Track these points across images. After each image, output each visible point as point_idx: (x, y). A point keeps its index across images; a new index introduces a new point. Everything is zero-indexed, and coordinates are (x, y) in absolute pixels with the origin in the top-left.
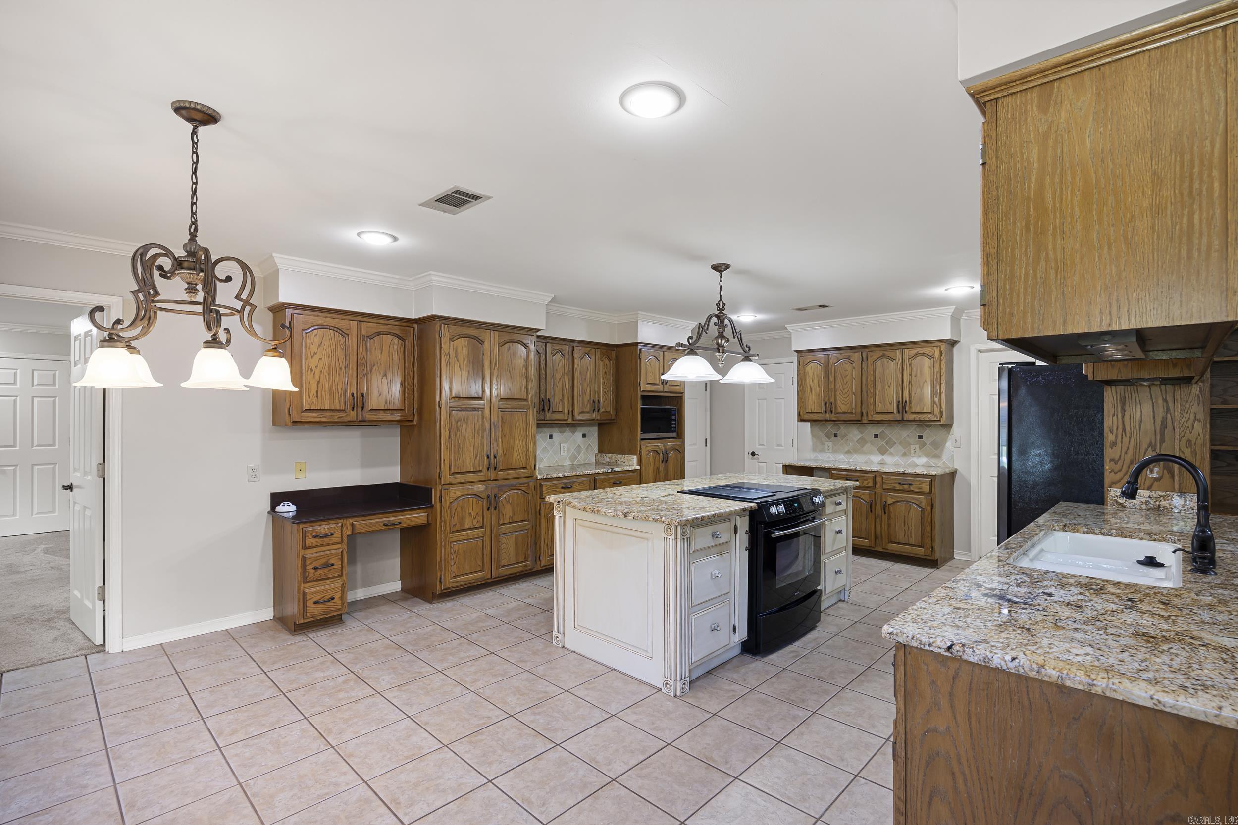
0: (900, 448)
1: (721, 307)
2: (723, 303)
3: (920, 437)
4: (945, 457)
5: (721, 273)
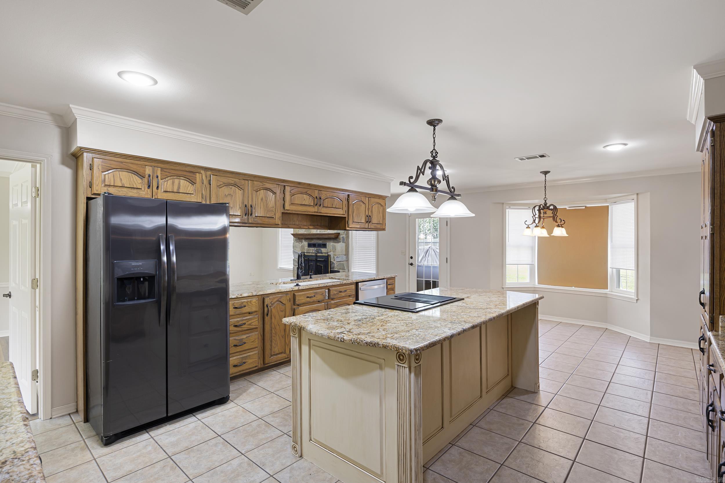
1: (434, 154)
2: (436, 152)
5: (435, 128)
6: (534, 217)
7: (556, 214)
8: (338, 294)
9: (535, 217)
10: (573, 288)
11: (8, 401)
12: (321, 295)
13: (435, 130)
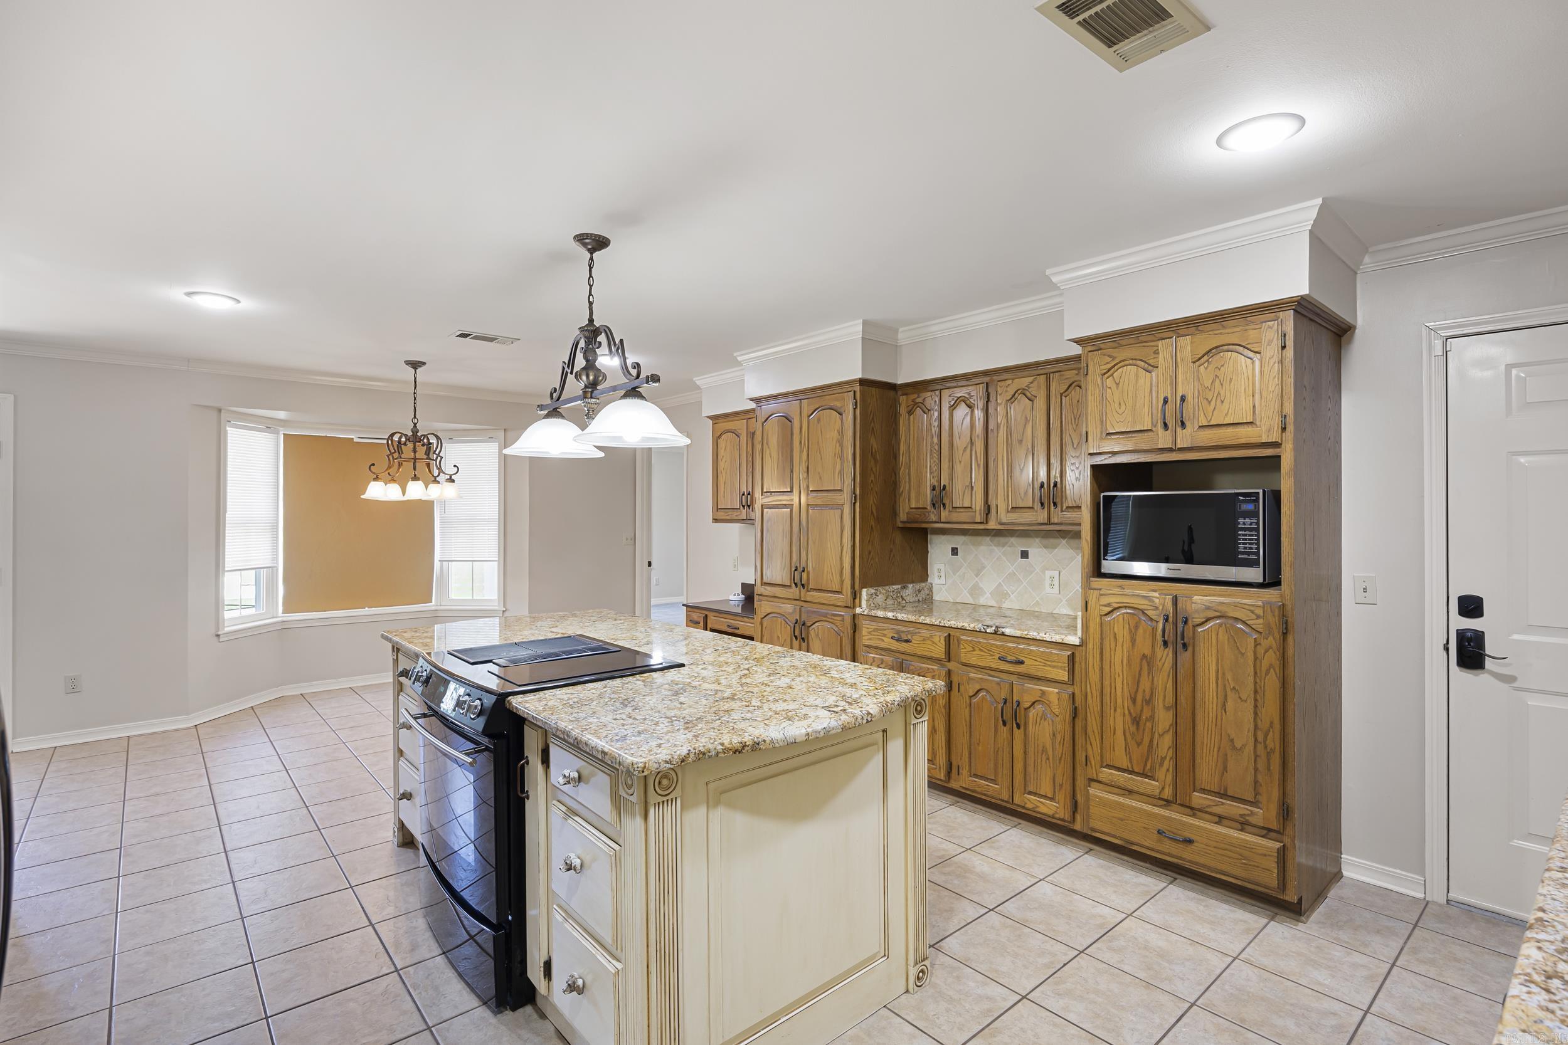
5: (592, 254)
6: (391, 457)
7: (440, 452)
9: (393, 457)
10: (367, 611)
11: (1556, 1002)
13: (591, 259)
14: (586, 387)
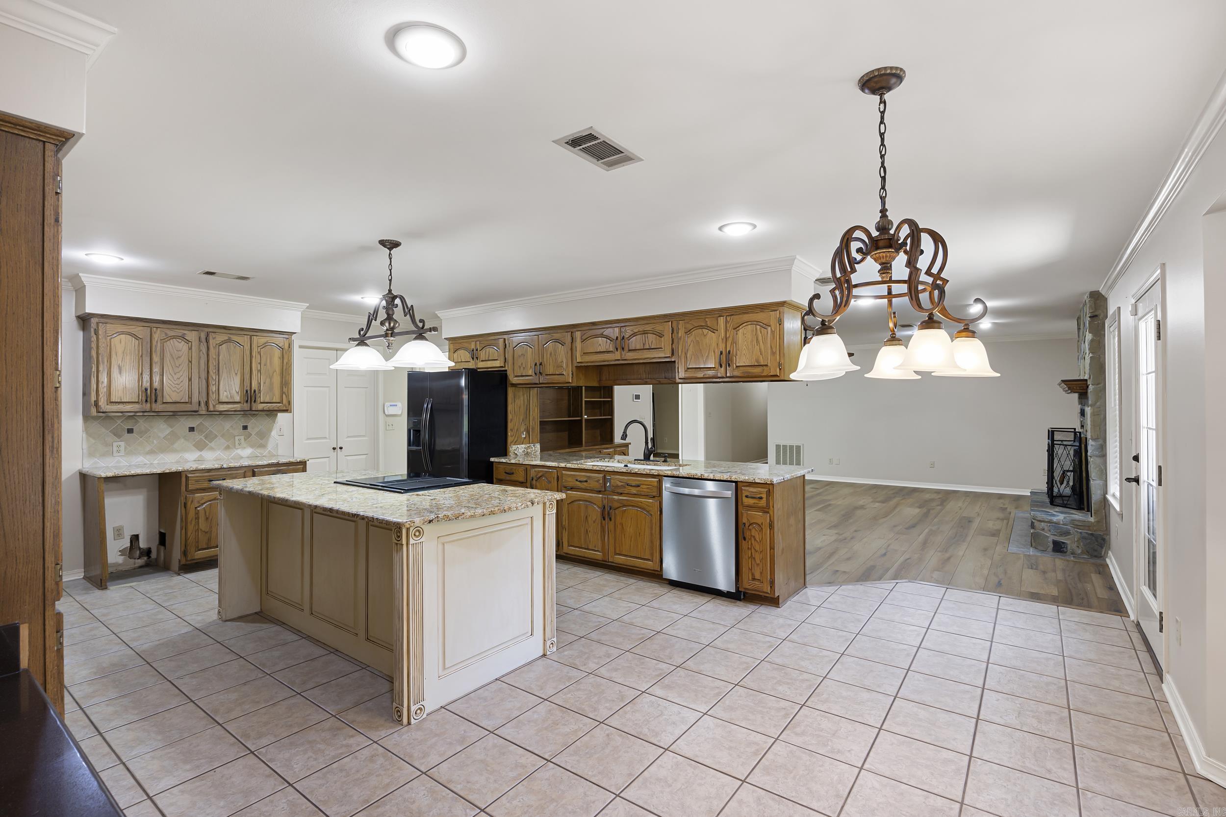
0: (222, 440)
3: (245, 428)
4: (270, 446)
5: (390, 251)
8: (625, 487)
12: (596, 481)
13: (390, 254)
14: (387, 330)
